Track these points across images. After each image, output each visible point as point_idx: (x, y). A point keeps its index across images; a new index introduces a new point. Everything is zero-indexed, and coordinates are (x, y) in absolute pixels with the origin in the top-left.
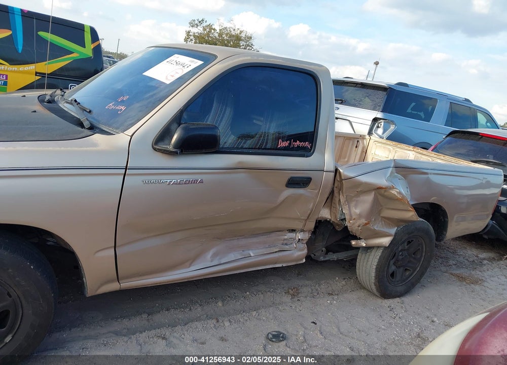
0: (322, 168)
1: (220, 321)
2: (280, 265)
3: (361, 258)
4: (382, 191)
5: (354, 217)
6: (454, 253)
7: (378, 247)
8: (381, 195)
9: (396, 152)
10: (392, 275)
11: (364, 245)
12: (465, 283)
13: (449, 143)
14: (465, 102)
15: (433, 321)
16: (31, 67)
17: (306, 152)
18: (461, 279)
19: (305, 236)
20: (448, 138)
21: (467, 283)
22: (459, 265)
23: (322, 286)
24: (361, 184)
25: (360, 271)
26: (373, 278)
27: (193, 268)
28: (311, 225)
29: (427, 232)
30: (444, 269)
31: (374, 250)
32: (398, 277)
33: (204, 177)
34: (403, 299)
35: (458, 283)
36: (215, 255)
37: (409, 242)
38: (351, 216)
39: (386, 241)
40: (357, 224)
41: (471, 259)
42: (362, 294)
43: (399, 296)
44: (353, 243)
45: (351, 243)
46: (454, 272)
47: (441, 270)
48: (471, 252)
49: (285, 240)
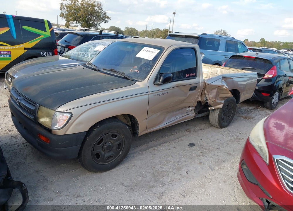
0: (199, 82)
1: (171, 143)
2: (187, 120)
3: (211, 115)
4: (220, 87)
5: (210, 99)
6: (240, 108)
7: (218, 109)
8: (219, 89)
9: (212, 69)
10: (223, 119)
11: (214, 109)
12: (247, 119)
13: (230, 61)
14: (232, 39)
15: (240, 133)
16: (22, 46)
17: (194, 77)
18: (245, 118)
19: (194, 108)
20: (230, 59)
21: (248, 119)
22: (243, 113)
23: (197, 127)
24: (213, 86)
25: (211, 119)
26: (217, 121)
27: (163, 124)
28: (196, 104)
29: (234, 101)
30: (237, 115)
31: (216, 110)
32: (225, 120)
33: (168, 91)
34: (227, 128)
35: (244, 120)
36: (168, 119)
37: (228, 106)
38: (209, 98)
39: (221, 106)
40: (212, 101)
41: (247, 110)
42: (212, 128)
43: (226, 127)
44: (209, 108)
45: (208, 109)
46: (242, 116)
47: (237, 116)
48: (246, 107)
49: (187, 110)
